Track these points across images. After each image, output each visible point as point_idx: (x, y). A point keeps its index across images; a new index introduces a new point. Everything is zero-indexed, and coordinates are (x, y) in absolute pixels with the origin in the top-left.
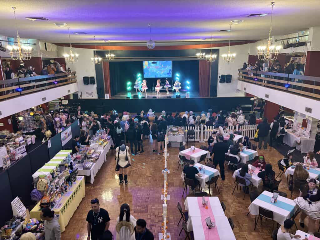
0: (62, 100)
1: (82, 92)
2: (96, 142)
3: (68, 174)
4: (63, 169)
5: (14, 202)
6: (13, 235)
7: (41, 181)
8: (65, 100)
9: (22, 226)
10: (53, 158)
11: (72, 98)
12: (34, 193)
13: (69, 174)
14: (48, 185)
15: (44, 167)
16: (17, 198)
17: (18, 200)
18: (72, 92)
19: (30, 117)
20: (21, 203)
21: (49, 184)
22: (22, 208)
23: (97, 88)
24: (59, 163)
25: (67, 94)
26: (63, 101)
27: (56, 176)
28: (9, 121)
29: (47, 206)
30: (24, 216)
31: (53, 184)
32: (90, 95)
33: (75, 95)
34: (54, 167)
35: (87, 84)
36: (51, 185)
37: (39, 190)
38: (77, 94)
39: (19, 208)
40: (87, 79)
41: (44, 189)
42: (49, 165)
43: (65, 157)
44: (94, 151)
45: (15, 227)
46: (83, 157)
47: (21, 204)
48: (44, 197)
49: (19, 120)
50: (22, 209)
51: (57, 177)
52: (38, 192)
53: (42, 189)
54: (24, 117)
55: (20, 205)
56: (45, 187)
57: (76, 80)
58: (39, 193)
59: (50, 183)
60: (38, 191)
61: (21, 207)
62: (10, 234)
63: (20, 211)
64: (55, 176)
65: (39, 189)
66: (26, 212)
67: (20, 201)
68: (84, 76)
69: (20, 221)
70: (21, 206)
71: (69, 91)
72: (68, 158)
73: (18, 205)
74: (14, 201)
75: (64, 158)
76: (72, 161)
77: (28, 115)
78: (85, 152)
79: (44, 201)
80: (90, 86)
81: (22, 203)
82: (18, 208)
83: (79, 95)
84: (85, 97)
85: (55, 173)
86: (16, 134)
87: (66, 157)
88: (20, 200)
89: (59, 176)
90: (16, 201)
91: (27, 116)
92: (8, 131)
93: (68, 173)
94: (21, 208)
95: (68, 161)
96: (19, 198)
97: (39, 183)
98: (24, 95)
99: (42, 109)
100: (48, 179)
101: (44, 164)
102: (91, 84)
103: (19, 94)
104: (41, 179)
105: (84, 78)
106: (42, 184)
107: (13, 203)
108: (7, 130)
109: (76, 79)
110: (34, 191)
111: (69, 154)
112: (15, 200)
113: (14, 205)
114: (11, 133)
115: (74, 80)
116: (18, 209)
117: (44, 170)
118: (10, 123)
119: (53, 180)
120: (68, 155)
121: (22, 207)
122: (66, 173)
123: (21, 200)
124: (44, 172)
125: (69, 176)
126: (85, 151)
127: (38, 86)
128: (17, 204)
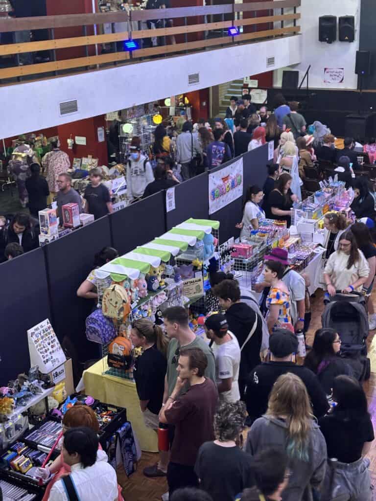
0: (250, 89)
1: (310, 66)
2: (310, 217)
3: (200, 291)
4: (187, 274)
5: (36, 332)
6: (16, 416)
7: (113, 290)
8: (259, 91)
9: (46, 399)
10: (162, 237)
11: (278, 84)
12: (95, 321)
13: (205, 294)
14: (133, 306)
15: (130, 256)
16: (46, 324)
17: (49, 328)
18: (280, 65)
19: (152, 127)
20: (56, 338)
21: (135, 304)
22: (53, 352)
23: (357, 52)
24: (174, 250)
25: (264, 69)
26: (252, 93)
27: (160, 288)
28: (99, 133)
29: (122, 364)
30: (57, 375)
31: (148, 307)
32: (334, 75)
33: (290, 76)
34: (154, 260)
35: (330, 42)
36: (140, 308)
37: (105, 314)
38: (297, 73)
39: (46, 351)
40: (329, 24)
41: (119, 314)
42: (144, 252)
43: (194, 238)
44: (297, 242)
45: (26, 398)
46: (257, 251)
47: (52, 342)
48: (120, 338)
49: (123, 132)
50: (53, 355)
51: (163, 292)
52: (105, 320)
53: (113, 313)
54: (137, 127)
55: (49, 344)
56: (122, 309)
57: (299, 27)
58: (105, 323)
59: (139, 304)
60: (105, 317)
61: (51, 350)
62: (9, 412)
63: (47, 360)
64: (155, 286)
65: (106, 311)
66: (63, 367)
67: (53, 334)
68: (322, 15)
69: (42, 386)
70: (52, 347)
71: (271, 61)
72: (202, 244)
73: (46, 342)
74: (37, 329)
75: (190, 240)
76: (217, 256)
77: (148, 121)
78: (265, 238)
79: (116, 348)
80: (337, 46)
81: (57, 341)
82: (44, 349)
83: (302, 74)
84: (316, 82)
85: (159, 279)
86: (113, 170)
87: (198, 240)
88: (52, 329)
89: (167, 288)
90: (41, 329)
91: (146, 124)
92: (94, 160)
93: (198, 289)
94: (50, 353)
95: (202, 251)
96: (50, 325)
97: (108, 294)
98: (140, 59)
99: (188, 109)
100: (134, 290)
101: (135, 248)
102: (342, 39)
103: (129, 58)
104: (113, 286)
105: (323, 20)
106: (114, 300)
107: (32, 334)
108: (93, 158)
109: (298, 24)
110: (94, 315)
111: (209, 233)
112: (38, 326)
113: (34, 338)
114: (101, 166)
115: (291, 25)
116: (41, 353)
117: (129, 264)
118: (101, 139)
119: (149, 296)
120: (205, 234)
121: (54, 349)
122: (193, 286)
123: (55, 331)
124: (125, 269)
125: (202, 298)
126: (266, 236)
127: (180, 38)
128: (42, 337)
